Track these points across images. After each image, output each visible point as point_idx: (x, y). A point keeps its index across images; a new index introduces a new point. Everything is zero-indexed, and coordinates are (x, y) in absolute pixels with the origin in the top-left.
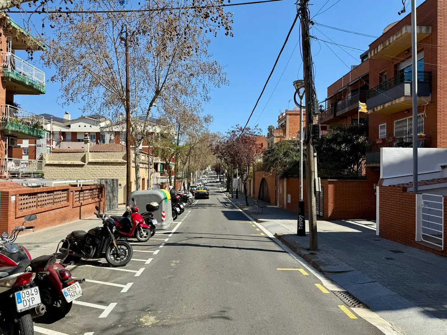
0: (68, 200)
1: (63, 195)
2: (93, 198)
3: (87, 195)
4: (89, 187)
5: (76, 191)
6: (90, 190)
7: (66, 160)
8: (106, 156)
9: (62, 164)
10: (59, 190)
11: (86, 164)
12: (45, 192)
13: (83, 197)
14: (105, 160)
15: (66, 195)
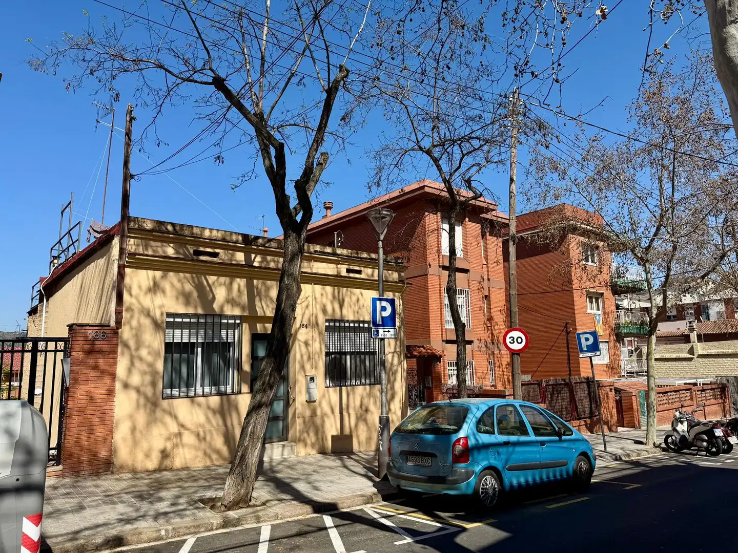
0: (692, 399)
1: (687, 395)
2: (715, 399)
3: (708, 395)
4: (710, 387)
5: (698, 391)
6: (711, 389)
7: (669, 353)
8: (720, 346)
9: (666, 359)
10: (683, 390)
11: (695, 357)
12: (673, 391)
13: (706, 396)
14: (720, 351)
15: (689, 394)
